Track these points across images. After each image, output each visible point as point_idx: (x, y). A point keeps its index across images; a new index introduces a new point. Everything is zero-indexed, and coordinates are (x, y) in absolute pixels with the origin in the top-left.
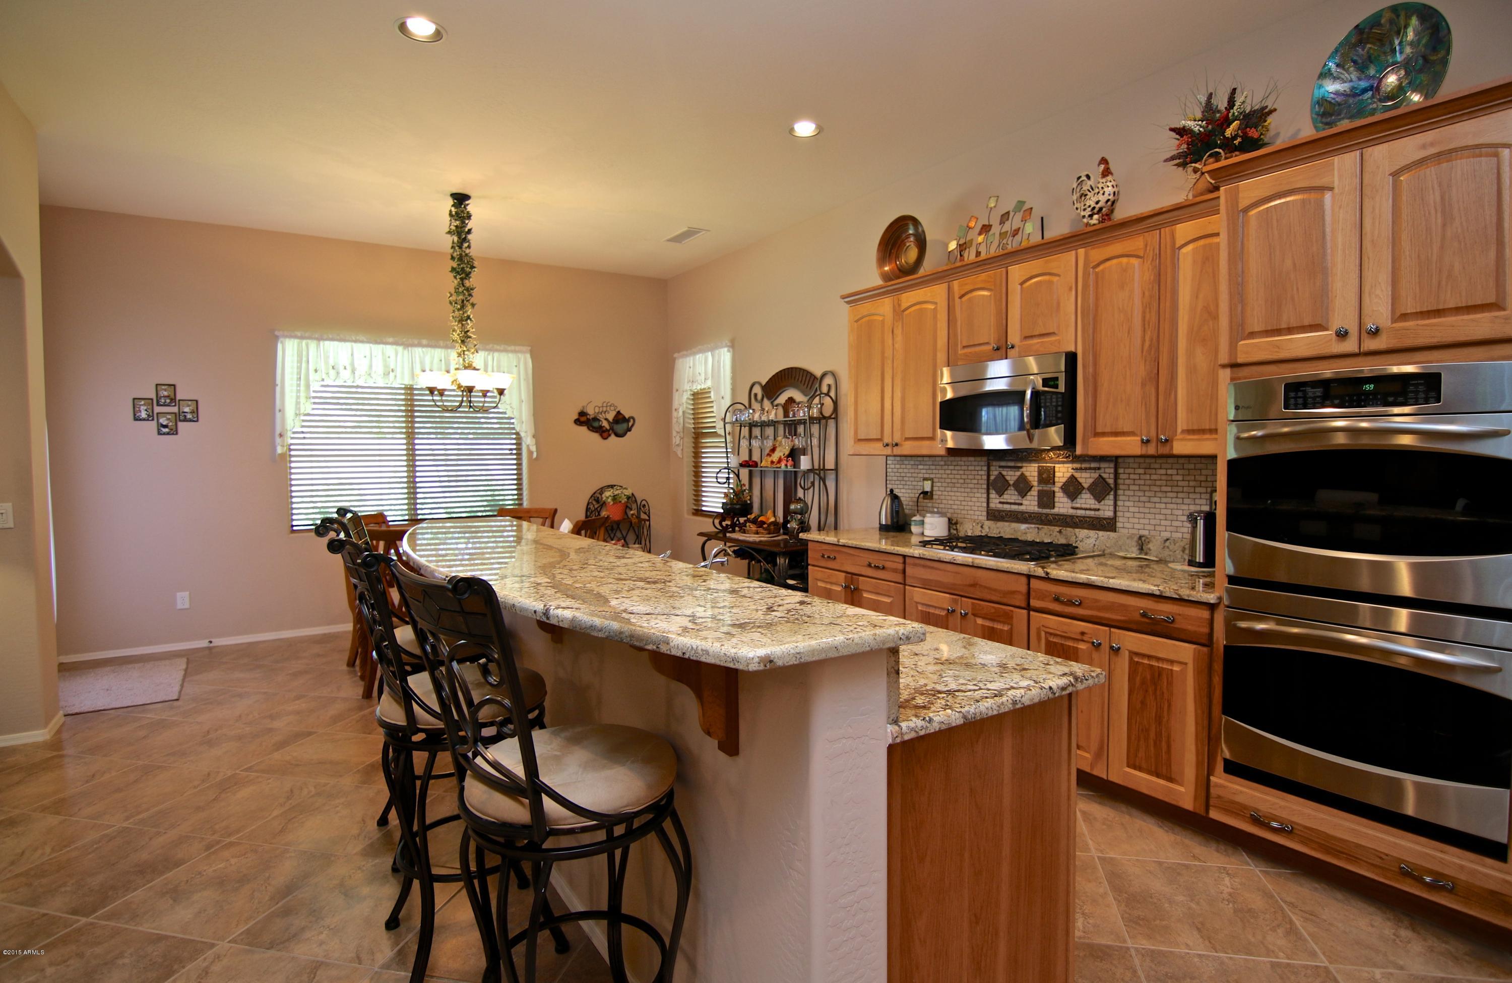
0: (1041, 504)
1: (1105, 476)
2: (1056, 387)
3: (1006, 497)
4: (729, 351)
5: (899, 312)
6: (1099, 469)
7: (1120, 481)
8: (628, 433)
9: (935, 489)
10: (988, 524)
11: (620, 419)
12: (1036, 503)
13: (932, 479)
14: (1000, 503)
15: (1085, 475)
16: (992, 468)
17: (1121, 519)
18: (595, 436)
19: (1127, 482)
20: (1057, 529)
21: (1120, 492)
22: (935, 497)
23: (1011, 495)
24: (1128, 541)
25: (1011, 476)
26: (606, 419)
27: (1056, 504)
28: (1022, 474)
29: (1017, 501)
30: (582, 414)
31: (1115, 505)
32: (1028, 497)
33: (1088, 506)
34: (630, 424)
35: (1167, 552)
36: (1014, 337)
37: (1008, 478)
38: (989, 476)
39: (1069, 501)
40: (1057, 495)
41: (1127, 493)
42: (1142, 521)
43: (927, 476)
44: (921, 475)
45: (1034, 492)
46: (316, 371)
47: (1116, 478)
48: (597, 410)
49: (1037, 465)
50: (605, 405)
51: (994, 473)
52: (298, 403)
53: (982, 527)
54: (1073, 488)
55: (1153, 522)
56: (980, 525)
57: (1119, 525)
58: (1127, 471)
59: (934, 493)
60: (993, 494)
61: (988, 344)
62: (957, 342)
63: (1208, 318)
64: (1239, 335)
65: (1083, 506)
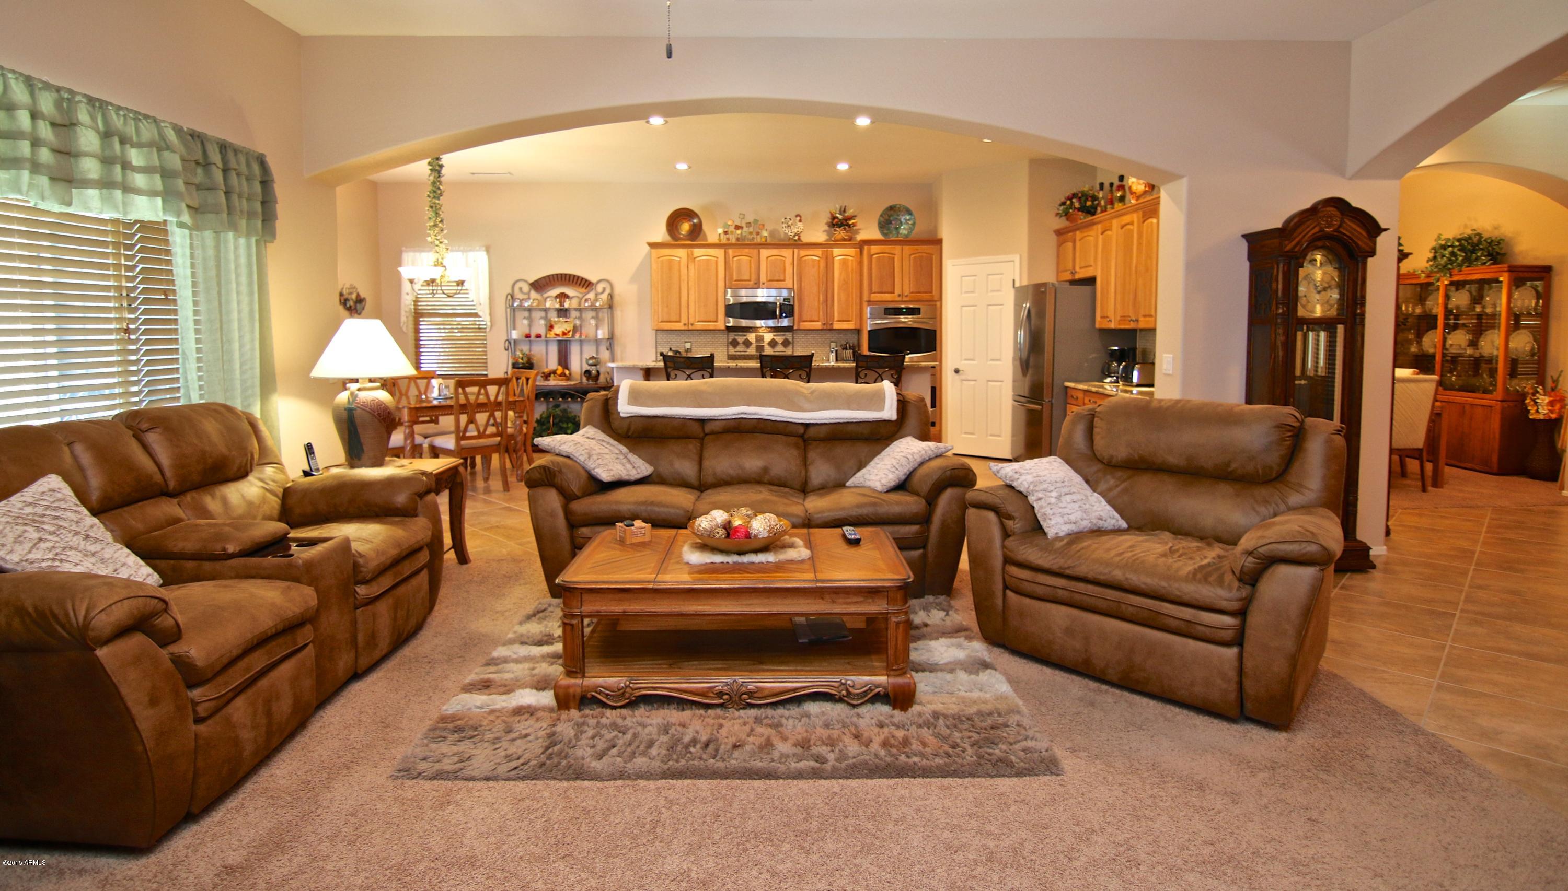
0: (757, 351)
1: (788, 337)
2: (789, 302)
3: (738, 349)
4: (484, 253)
5: (691, 258)
6: (785, 335)
7: (795, 339)
9: (692, 347)
11: (360, 300)
12: (755, 350)
13: (691, 342)
14: (735, 351)
15: (778, 337)
16: (730, 335)
19: (798, 340)
21: (795, 344)
23: (740, 348)
25: (741, 339)
27: (765, 351)
28: (747, 338)
29: (744, 351)
31: (793, 349)
32: (750, 348)
33: (780, 350)
36: (763, 279)
37: (739, 340)
38: (728, 339)
39: (771, 349)
40: (765, 346)
44: (683, 340)
45: (754, 346)
47: (793, 339)
48: (348, 291)
49: (754, 334)
50: (351, 287)
51: (731, 338)
54: (773, 344)
58: (797, 335)
59: (692, 349)
60: (731, 348)
61: (749, 280)
62: (731, 278)
63: (845, 283)
64: (871, 292)
65: (778, 350)
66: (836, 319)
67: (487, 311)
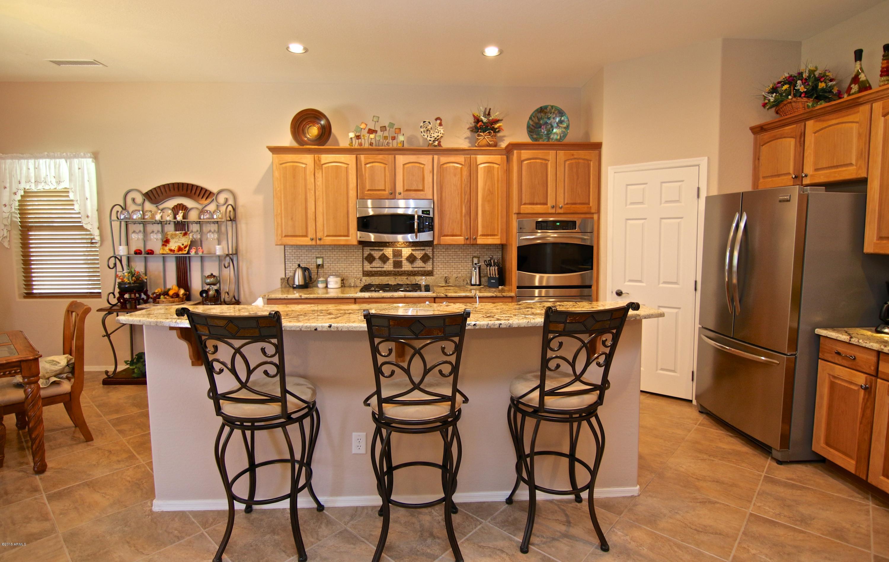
0: (394, 267)
1: (427, 252)
2: (429, 215)
3: (374, 264)
4: (93, 162)
5: (318, 165)
6: (424, 250)
7: (435, 255)
9: (325, 262)
10: (364, 278)
12: (392, 266)
13: (322, 258)
14: (371, 267)
15: (417, 252)
16: (365, 250)
17: (435, 271)
19: (438, 255)
20: (406, 277)
21: (435, 259)
22: (325, 267)
23: (377, 264)
24: (440, 280)
25: (377, 254)
27: (403, 266)
28: (383, 253)
29: (381, 266)
31: (433, 264)
32: (387, 264)
33: (420, 266)
35: (457, 282)
36: (399, 188)
37: (375, 255)
38: (363, 254)
39: (410, 264)
40: (403, 262)
41: (438, 259)
42: (444, 271)
43: (319, 256)
44: (314, 255)
45: (391, 261)
47: (433, 254)
49: (392, 249)
51: (366, 253)
53: (361, 280)
54: (411, 259)
55: (449, 271)
56: (359, 279)
57: (434, 273)
58: (438, 250)
59: (324, 265)
60: (366, 263)
61: (384, 190)
62: (363, 188)
63: (490, 193)
64: (520, 203)
65: (417, 266)
66: (480, 233)
67: (96, 225)
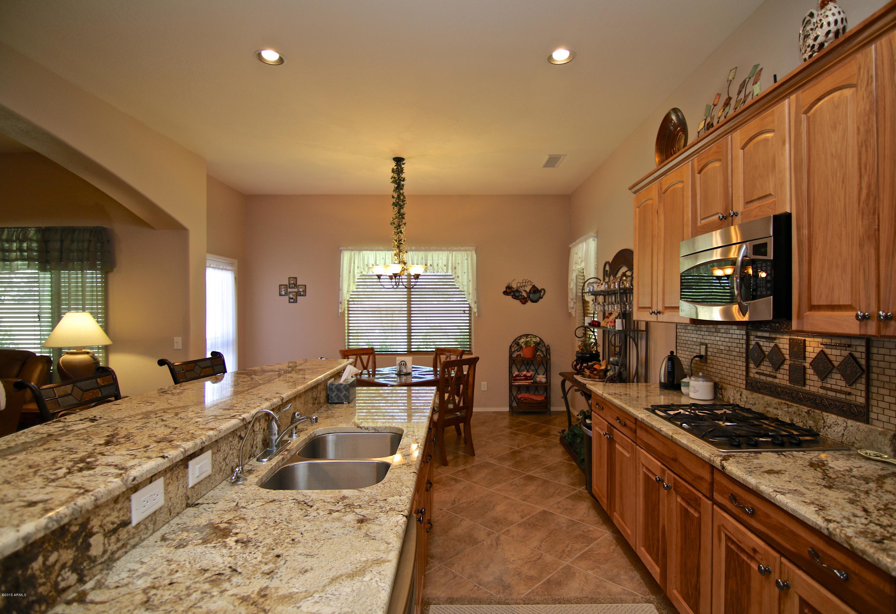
0: (793, 379)
1: (857, 355)
2: (765, 254)
3: (763, 368)
4: (594, 240)
5: (661, 195)
6: (849, 346)
7: (873, 363)
8: (541, 300)
9: (709, 353)
10: (746, 393)
11: (534, 290)
13: (705, 345)
15: (835, 351)
16: (751, 338)
17: (875, 409)
18: (517, 302)
19: (880, 364)
20: (806, 409)
22: (709, 361)
23: (766, 367)
24: (880, 438)
25: (767, 347)
26: (525, 291)
28: (776, 345)
29: (772, 374)
30: (509, 287)
32: (782, 371)
34: (542, 294)
36: (738, 204)
37: (764, 348)
38: (748, 344)
41: (881, 377)
43: (703, 341)
45: (786, 366)
46: (358, 267)
47: (868, 358)
48: (519, 286)
49: (788, 337)
50: (524, 281)
51: (752, 343)
52: (349, 285)
53: (741, 396)
54: (823, 366)
56: (739, 393)
57: (873, 416)
58: (880, 352)
59: (708, 357)
60: (751, 364)
62: (696, 218)
65: (834, 387)
